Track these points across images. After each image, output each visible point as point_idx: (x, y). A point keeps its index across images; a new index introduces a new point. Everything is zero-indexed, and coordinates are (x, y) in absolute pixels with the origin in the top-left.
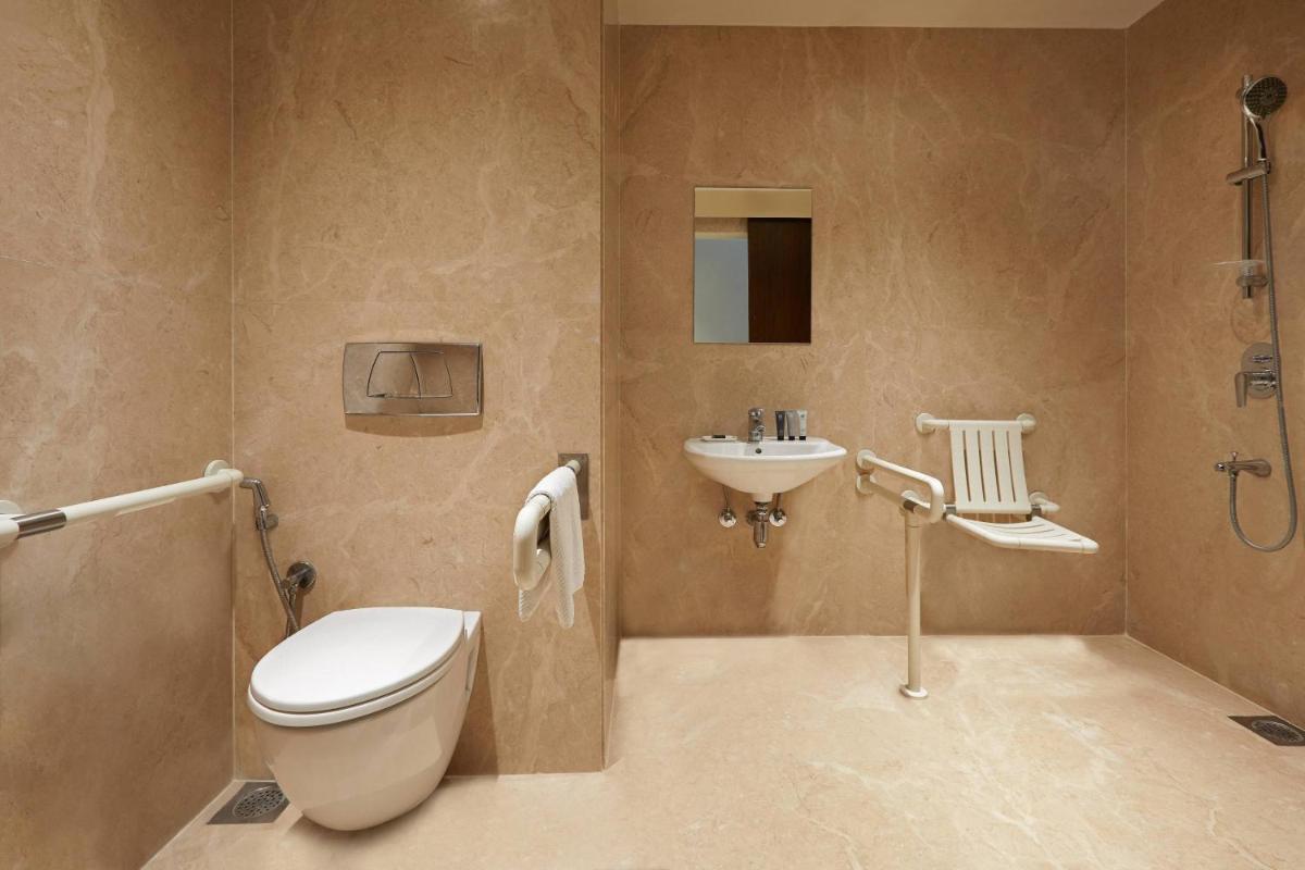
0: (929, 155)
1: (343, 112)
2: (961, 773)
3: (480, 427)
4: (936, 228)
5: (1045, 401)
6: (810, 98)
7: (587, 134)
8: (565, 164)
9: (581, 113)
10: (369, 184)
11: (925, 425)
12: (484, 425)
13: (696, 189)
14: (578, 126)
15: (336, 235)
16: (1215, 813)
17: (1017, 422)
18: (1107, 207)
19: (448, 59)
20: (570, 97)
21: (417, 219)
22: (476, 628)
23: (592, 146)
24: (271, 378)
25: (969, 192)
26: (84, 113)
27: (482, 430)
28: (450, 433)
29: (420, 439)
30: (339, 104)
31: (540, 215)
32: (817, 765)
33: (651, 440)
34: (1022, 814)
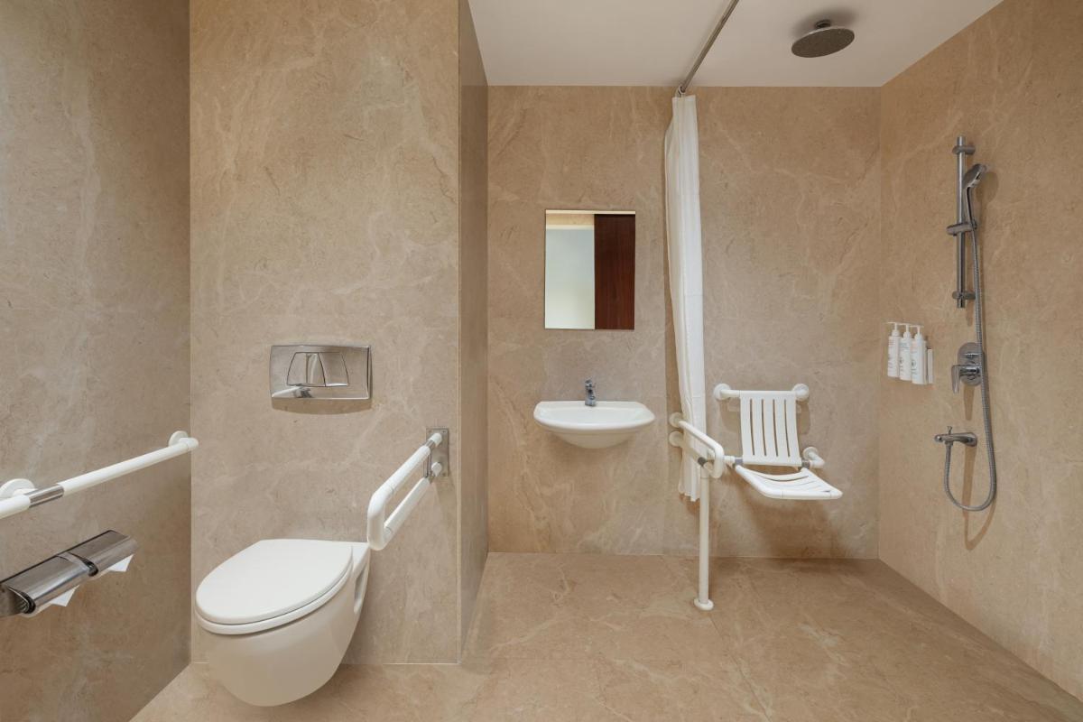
0: (726, 185)
1: (270, 174)
2: (726, 672)
3: (370, 407)
4: (732, 242)
5: (816, 373)
6: (634, 141)
7: (448, 190)
8: (431, 213)
9: (443, 176)
10: (289, 228)
11: (721, 394)
12: (373, 406)
13: (548, 212)
14: (441, 184)
15: (265, 266)
16: (912, 711)
17: (793, 392)
18: (866, 225)
19: (346, 136)
20: (435, 163)
21: (323, 253)
22: (366, 555)
23: (452, 199)
24: (218, 370)
25: (758, 214)
26: (79, 198)
27: (371, 410)
28: (347, 412)
29: (325, 416)
30: (267, 169)
31: (413, 251)
32: (619, 662)
33: (512, 402)
34: (765, 707)
